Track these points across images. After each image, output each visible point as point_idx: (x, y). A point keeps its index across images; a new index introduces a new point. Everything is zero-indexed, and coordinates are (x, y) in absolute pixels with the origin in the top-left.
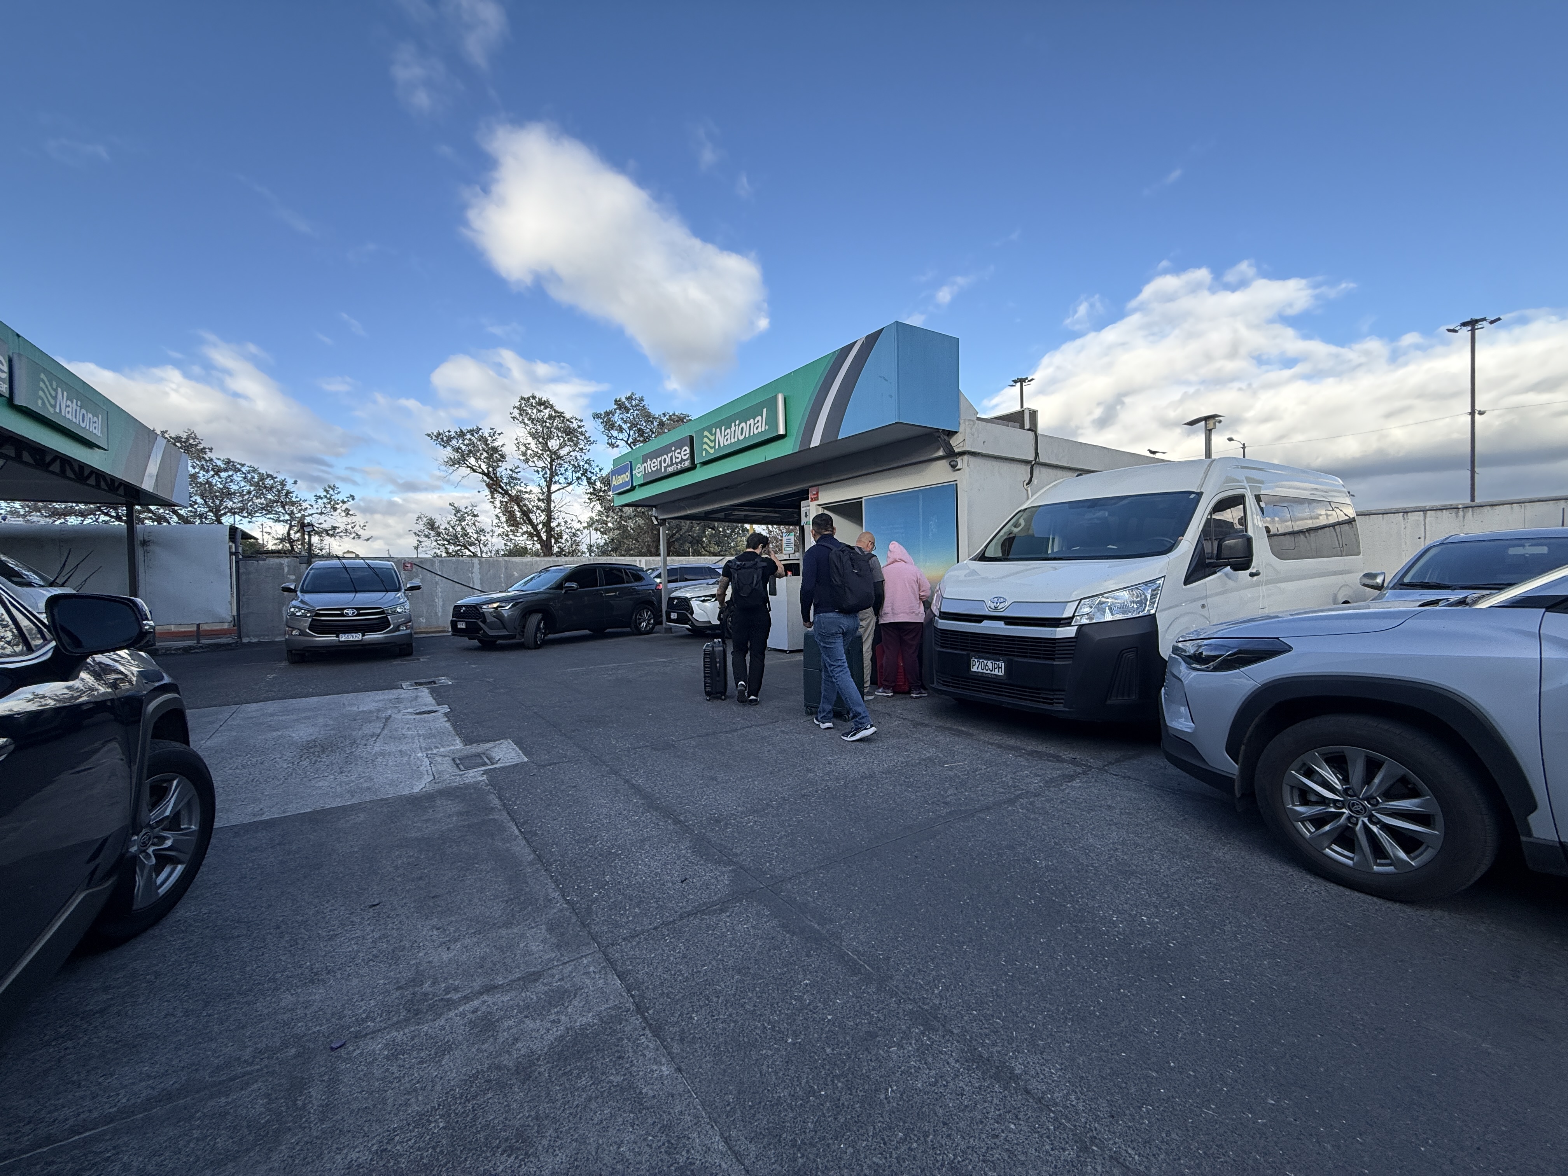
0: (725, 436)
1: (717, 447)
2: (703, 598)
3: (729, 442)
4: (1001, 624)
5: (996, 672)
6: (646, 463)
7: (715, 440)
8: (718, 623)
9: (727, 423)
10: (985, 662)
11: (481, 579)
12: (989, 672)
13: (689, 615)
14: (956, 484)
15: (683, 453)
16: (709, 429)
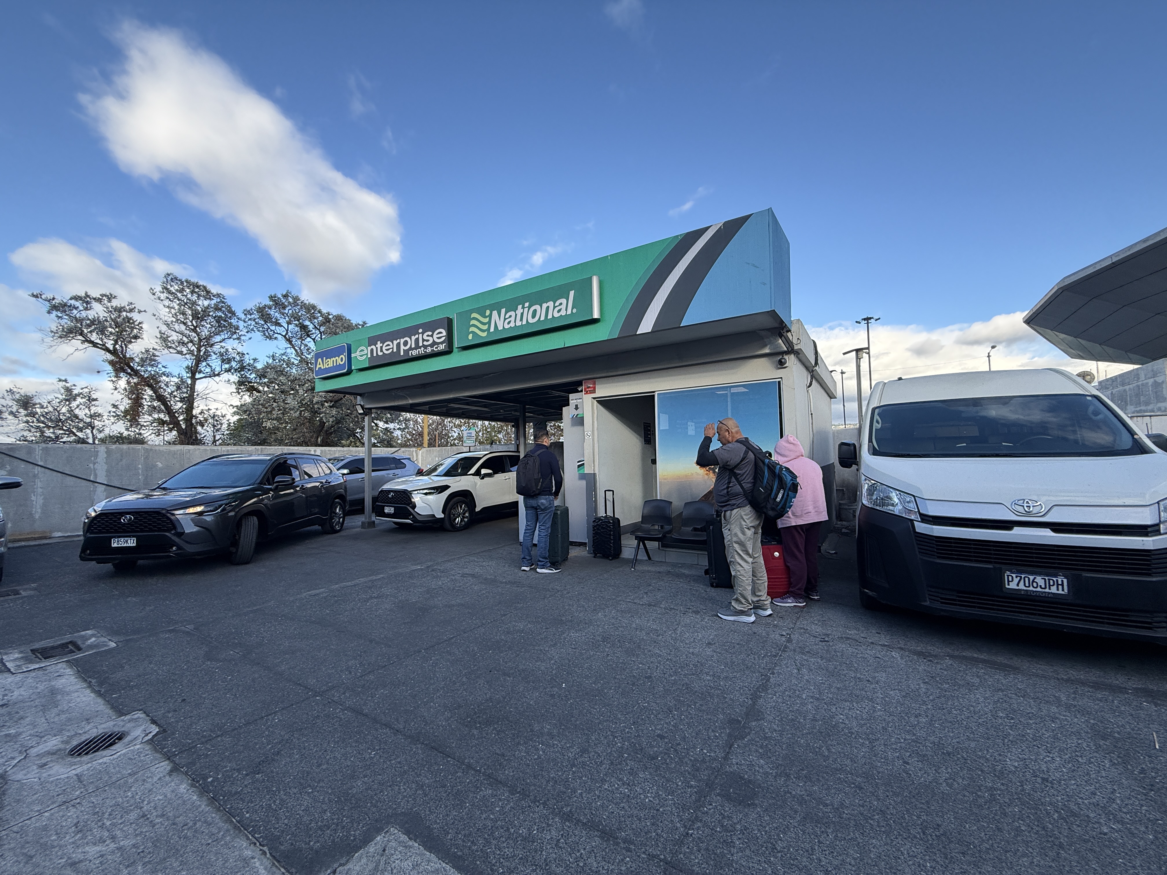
0: (505, 319)
1: (492, 330)
2: (425, 491)
3: (512, 325)
4: (1047, 533)
5: (1054, 590)
6: (375, 345)
7: (489, 323)
8: (442, 516)
9: (511, 305)
10: (1032, 578)
11: (107, 471)
12: (1039, 589)
13: (411, 509)
14: (779, 382)
15: (435, 336)
16: (481, 311)
